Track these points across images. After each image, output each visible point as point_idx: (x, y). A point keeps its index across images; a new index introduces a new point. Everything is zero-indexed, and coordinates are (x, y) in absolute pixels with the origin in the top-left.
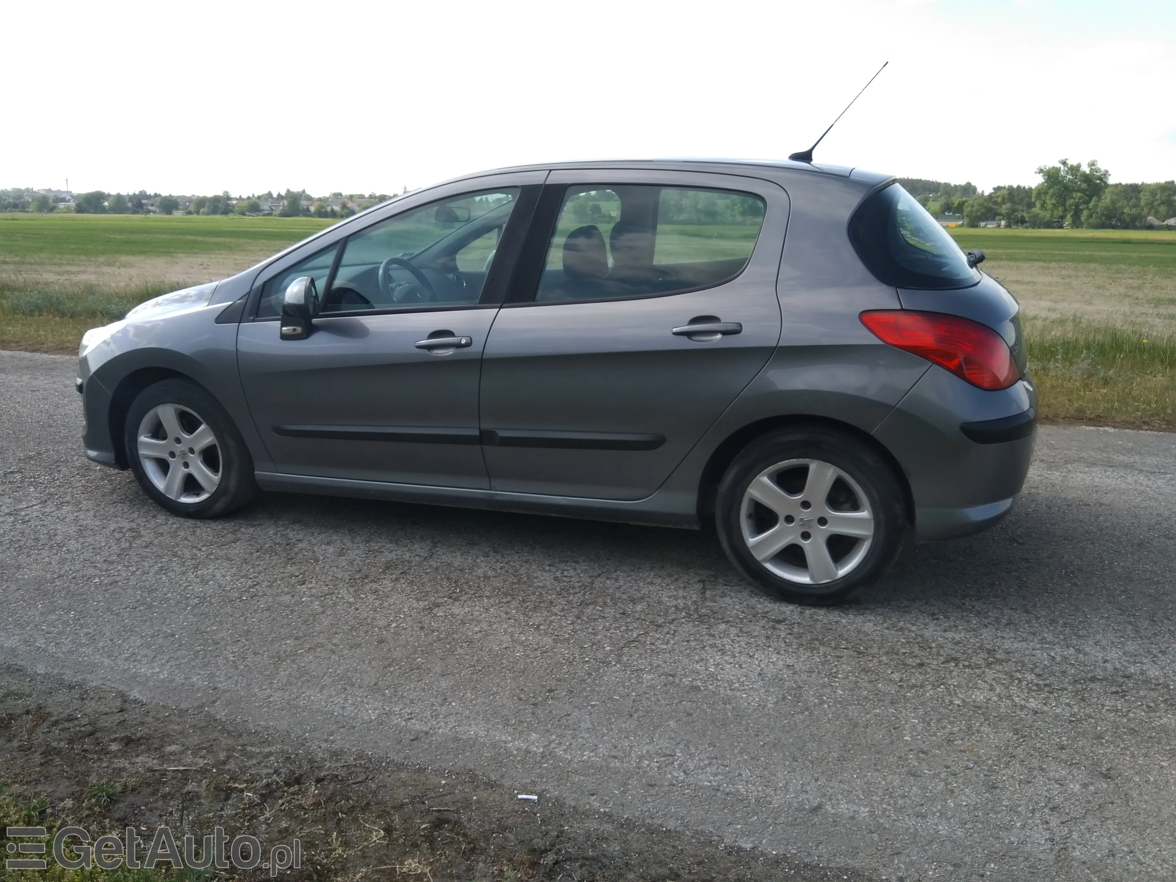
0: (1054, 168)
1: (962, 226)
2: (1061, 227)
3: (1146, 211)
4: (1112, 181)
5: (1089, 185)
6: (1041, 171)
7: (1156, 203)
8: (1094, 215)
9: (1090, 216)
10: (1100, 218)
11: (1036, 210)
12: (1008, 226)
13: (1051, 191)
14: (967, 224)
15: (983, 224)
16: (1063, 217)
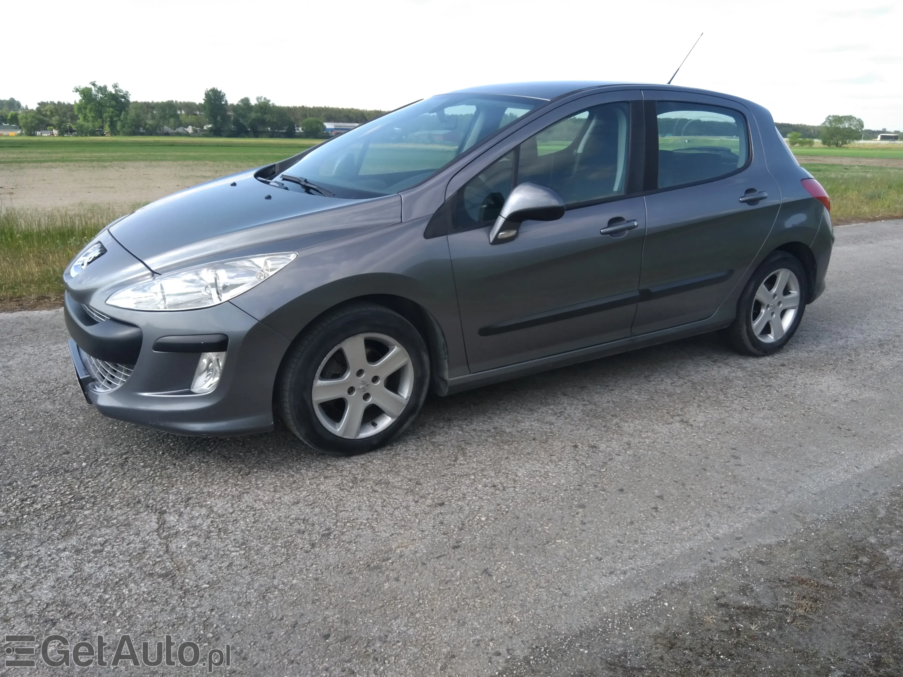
0: (86, 88)
1: (21, 135)
2: (103, 135)
3: (161, 122)
4: (132, 99)
5: (117, 102)
6: (77, 90)
7: (167, 116)
8: (126, 125)
9: (123, 126)
10: (131, 127)
11: (80, 121)
12: (61, 134)
13: (89, 106)
14: (26, 133)
15: (38, 133)
16: (102, 127)
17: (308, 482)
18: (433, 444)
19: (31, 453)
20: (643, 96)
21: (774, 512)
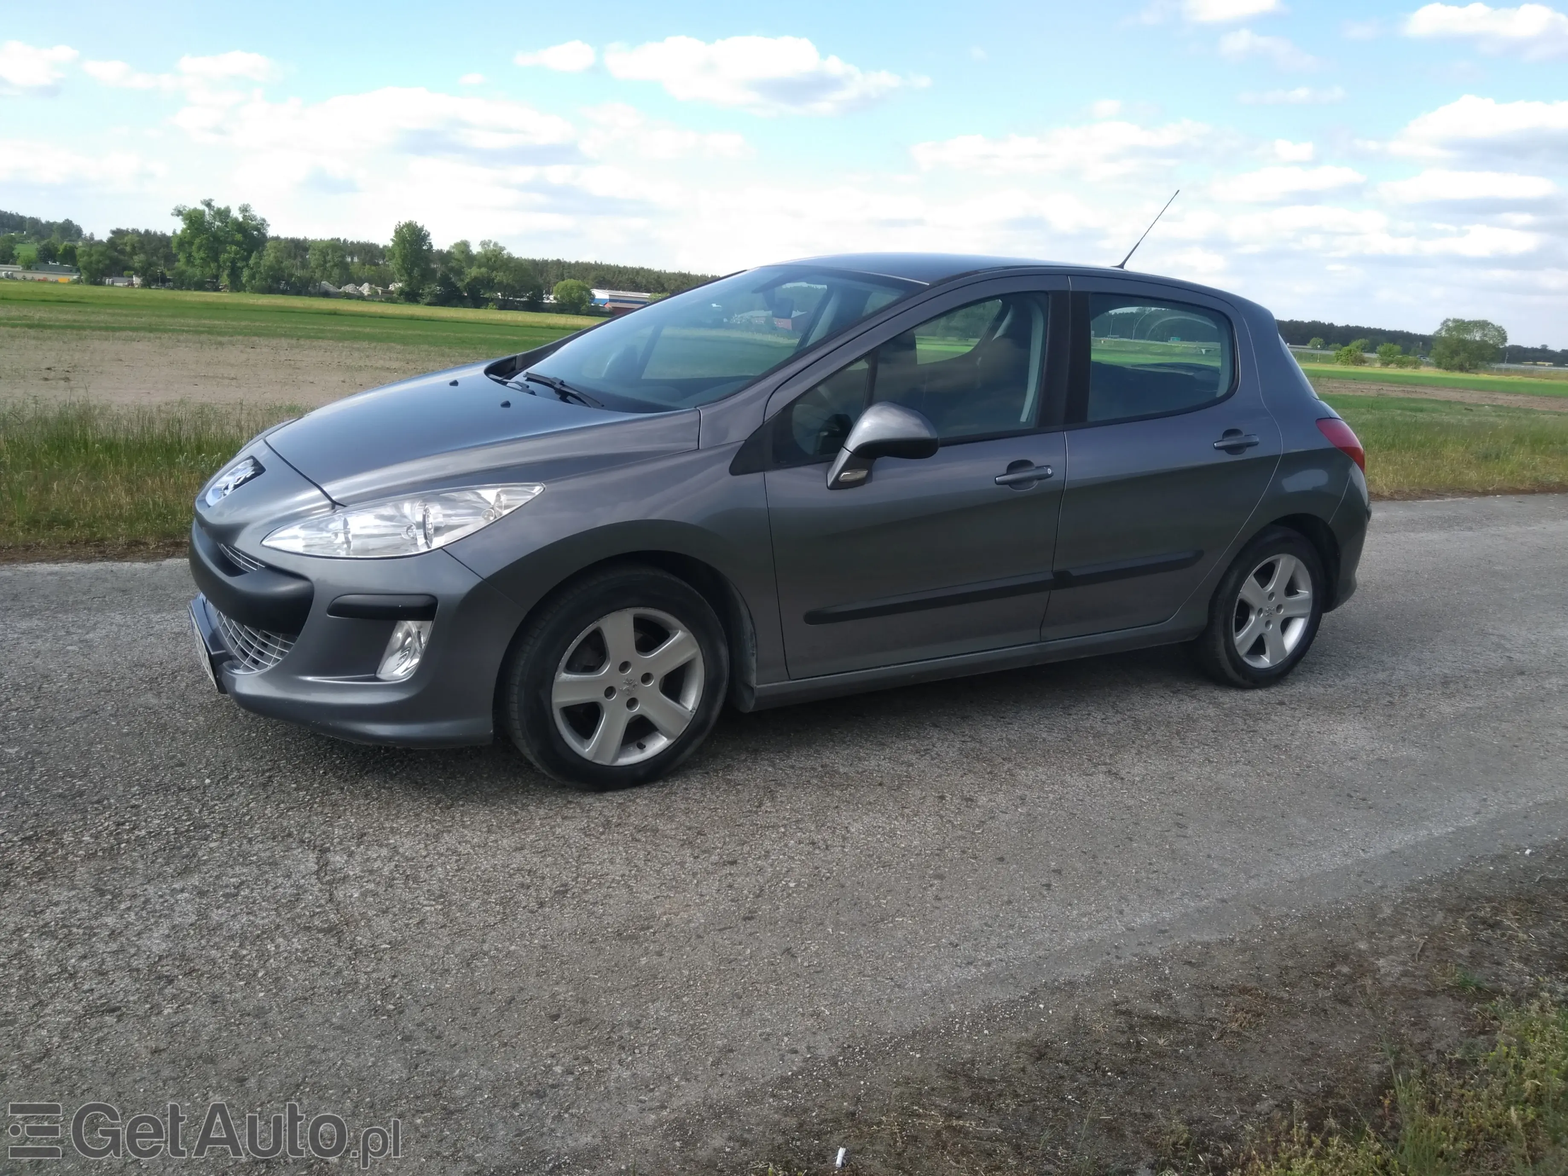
0: (195, 210)
1: (78, 282)
2: (217, 289)
3: (318, 274)
4: (271, 232)
5: (245, 236)
6: (179, 213)
7: (328, 265)
8: (257, 276)
9: (253, 277)
10: (266, 280)
11: (181, 265)
12: (146, 284)
13: (197, 241)
14: (87, 280)
15: (108, 281)
16: (217, 277)
17: (538, 823)
18: (728, 782)
19: (128, 762)
20: (1071, 285)
21: (1224, 901)
